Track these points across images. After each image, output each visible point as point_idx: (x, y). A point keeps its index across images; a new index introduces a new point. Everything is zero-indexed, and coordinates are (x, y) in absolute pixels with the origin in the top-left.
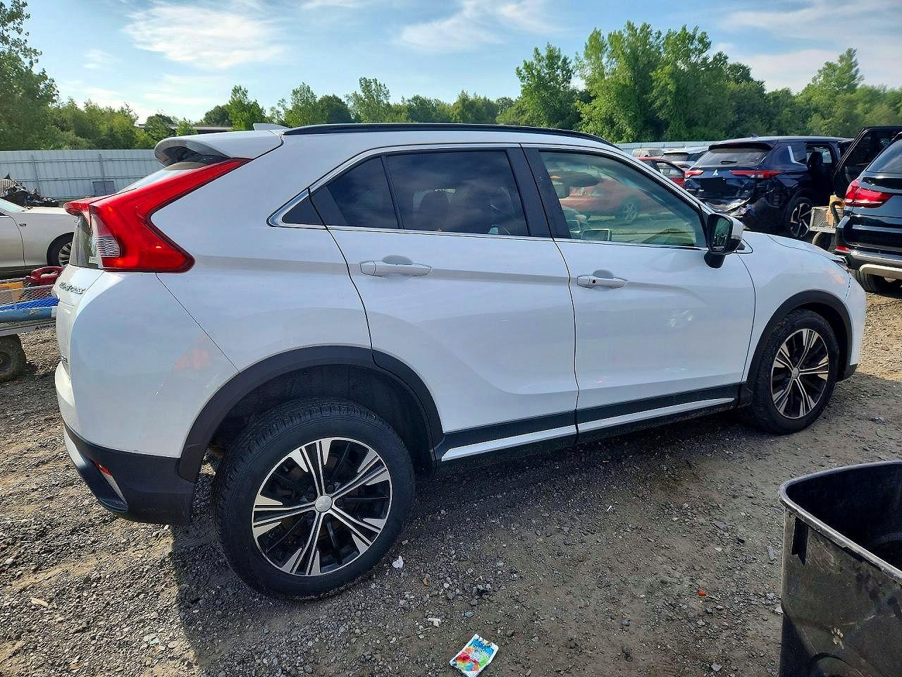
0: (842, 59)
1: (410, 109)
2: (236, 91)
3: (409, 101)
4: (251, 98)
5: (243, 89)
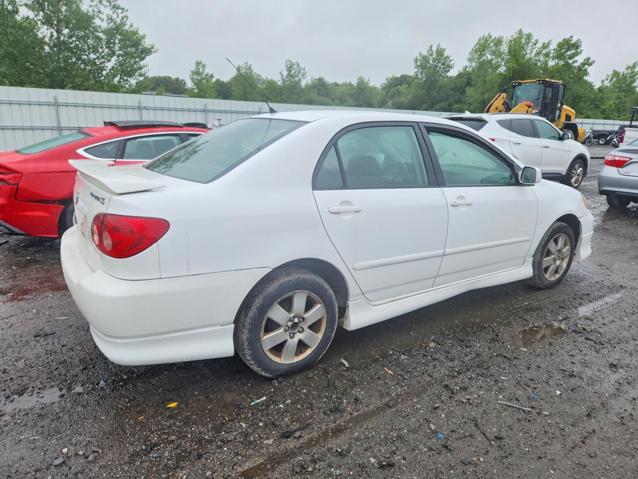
0: (628, 69)
2: (198, 64)
3: (315, 81)
4: (208, 71)
5: (203, 63)
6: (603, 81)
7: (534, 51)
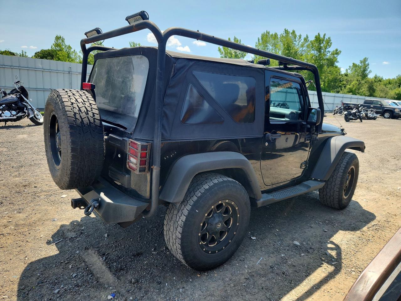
6: (347, 70)
7: (300, 43)
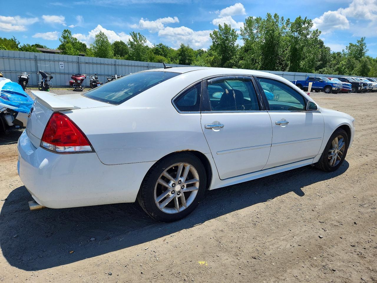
0: (358, 42)
1: (157, 50)
3: (157, 46)
